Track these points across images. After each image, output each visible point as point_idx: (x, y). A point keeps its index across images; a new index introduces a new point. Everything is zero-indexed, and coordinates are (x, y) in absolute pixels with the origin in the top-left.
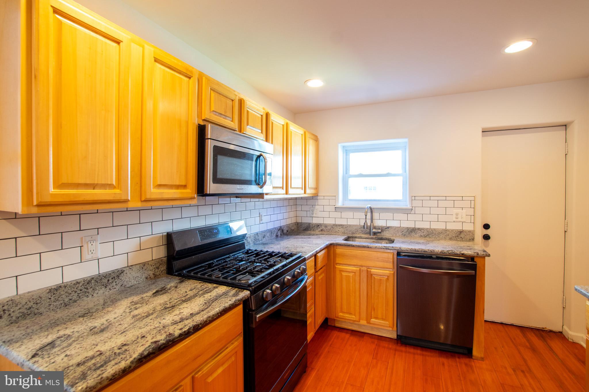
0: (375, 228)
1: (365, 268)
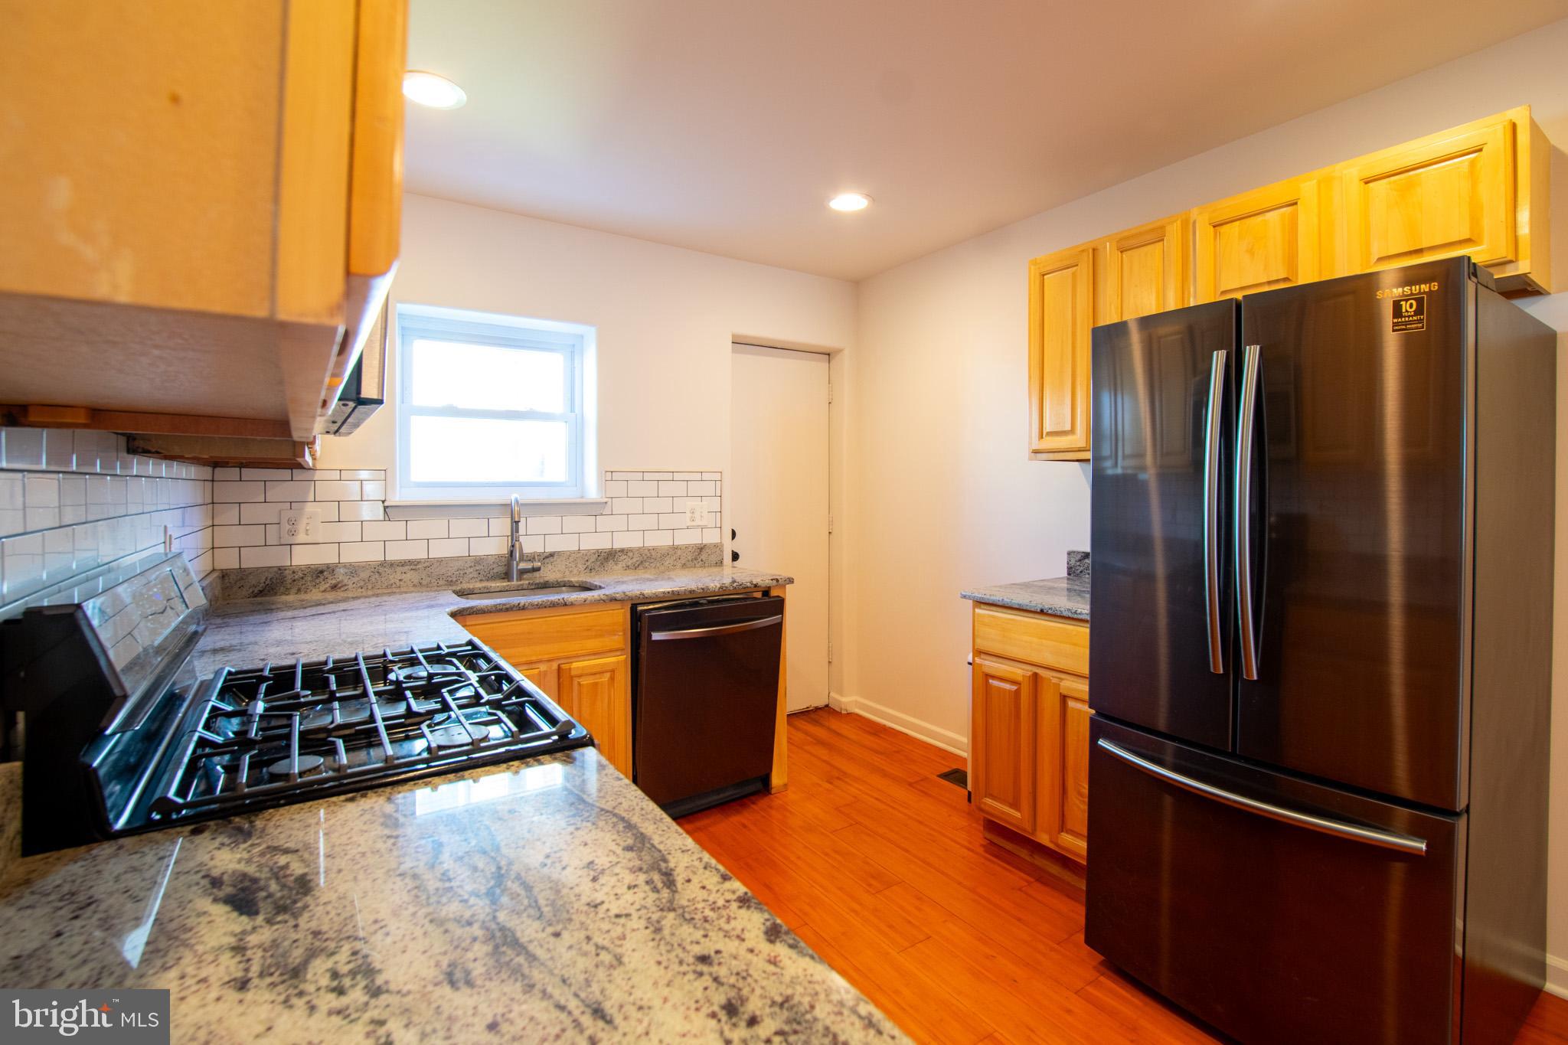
0: (522, 558)
1: (555, 665)
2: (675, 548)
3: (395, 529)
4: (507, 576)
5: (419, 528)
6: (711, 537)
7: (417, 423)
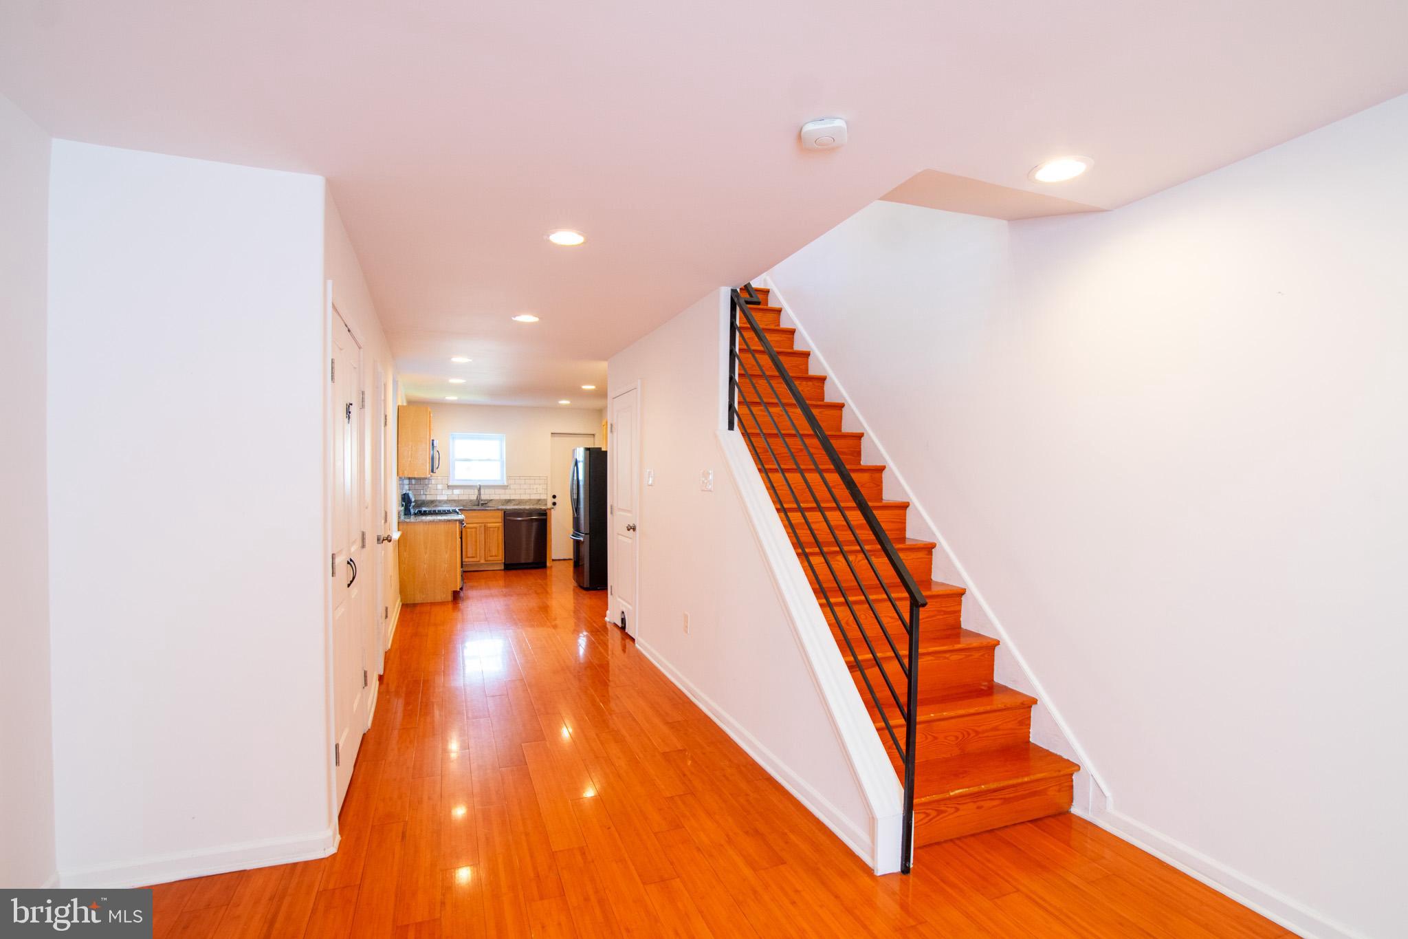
0: (482, 500)
1: (483, 525)
2: (530, 500)
3: (449, 492)
4: (478, 505)
5: (456, 492)
6: (543, 497)
7: (457, 463)
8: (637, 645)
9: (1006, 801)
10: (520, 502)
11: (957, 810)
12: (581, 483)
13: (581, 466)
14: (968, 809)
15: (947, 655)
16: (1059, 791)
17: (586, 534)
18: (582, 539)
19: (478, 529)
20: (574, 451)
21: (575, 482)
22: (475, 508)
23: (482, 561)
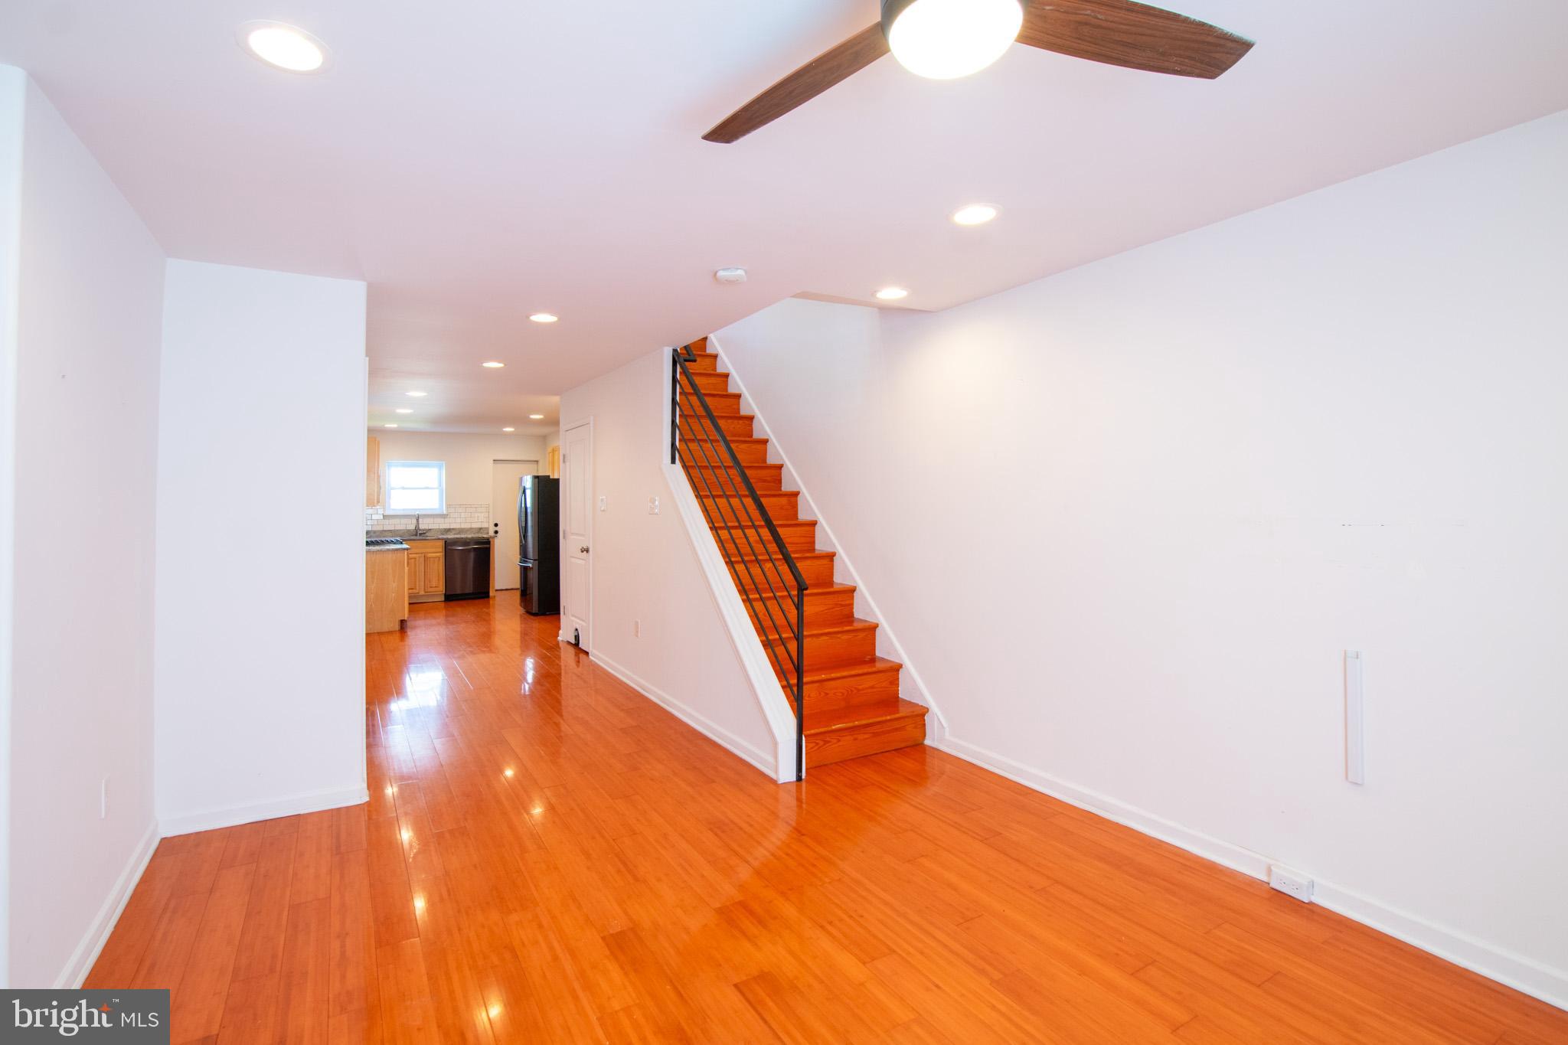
0: (420, 530)
1: (423, 555)
2: (471, 528)
3: (387, 522)
4: (416, 535)
5: (393, 522)
6: (485, 525)
7: (393, 492)
8: (590, 657)
9: (875, 735)
10: (461, 531)
11: (839, 741)
12: (529, 511)
13: (529, 493)
14: (847, 740)
15: (839, 636)
16: (915, 727)
17: (535, 560)
18: (531, 565)
19: (417, 559)
20: (521, 479)
21: (523, 510)
22: (412, 538)
23: (422, 593)
